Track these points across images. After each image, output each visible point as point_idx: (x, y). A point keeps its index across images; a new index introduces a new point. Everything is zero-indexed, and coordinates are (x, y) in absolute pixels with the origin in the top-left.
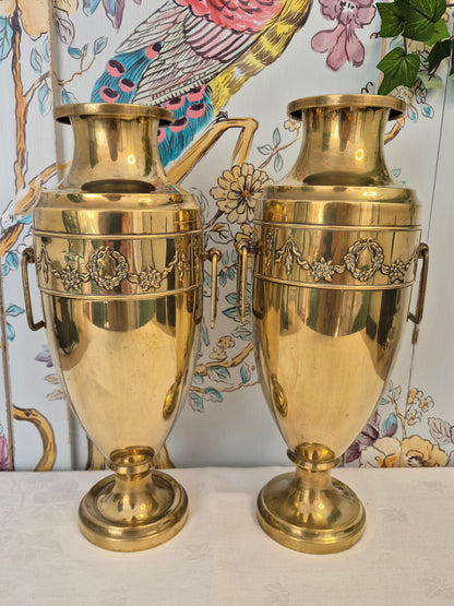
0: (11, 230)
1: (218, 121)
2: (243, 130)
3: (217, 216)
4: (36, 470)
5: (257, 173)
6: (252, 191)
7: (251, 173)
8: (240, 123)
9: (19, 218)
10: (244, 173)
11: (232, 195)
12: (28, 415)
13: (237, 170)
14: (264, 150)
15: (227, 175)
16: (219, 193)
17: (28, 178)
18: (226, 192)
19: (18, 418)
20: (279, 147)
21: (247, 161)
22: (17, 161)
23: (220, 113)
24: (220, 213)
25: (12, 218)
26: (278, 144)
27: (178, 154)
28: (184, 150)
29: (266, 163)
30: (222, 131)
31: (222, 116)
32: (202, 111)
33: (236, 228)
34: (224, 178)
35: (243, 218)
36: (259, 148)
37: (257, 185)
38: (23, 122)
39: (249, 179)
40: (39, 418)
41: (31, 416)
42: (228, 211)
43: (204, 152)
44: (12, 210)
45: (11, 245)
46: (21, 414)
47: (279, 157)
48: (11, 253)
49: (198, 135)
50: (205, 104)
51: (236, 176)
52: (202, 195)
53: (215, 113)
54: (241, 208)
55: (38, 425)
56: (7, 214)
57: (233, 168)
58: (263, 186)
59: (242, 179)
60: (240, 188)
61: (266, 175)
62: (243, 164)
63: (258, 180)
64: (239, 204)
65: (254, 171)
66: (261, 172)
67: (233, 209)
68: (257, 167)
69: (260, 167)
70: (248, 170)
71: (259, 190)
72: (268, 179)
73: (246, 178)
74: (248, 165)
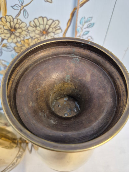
3: (2, 41)
6: (15, 29)
7: (12, 20)
10: (8, 20)
11: (6, 31)
13: (4, 19)
20: (24, 5)
21: (8, 14)
24: (3, 39)
26: (22, 3)
29: (19, 14)
33: (13, 45)
35: (15, 40)
36: (12, 7)
37: (17, 26)
42: (6, 38)
47: (25, 11)
51: (5, 22)
54: (13, 36)
57: (1, 18)
58: (21, 26)
60: (8, 28)
61: (21, 20)
62: (6, 16)
63: (17, 23)
64: (11, 35)
65: (13, 19)
66: (17, 19)
67: (9, 37)
68: (14, 17)
69: (16, 17)
70: (10, 19)
71: (19, 28)
72: (22, 22)
73: (10, 23)
74: (9, 16)
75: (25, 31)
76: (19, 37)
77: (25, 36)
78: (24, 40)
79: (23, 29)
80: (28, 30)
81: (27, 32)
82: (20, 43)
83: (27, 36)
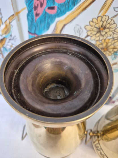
3: (86, 37)
5: (110, 20)
6: (105, 28)
7: (106, 20)
9: (4, 36)
10: (103, 20)
11: (95, 29)
13: (100, 18)
14: (116, 9)
15: (95, 20)
16: (89, 28)
17: (3, 20)
18: (92, 28)
21: (106, 14)
24: (88, 36)
25: (1, 36)
27: (72, 9)
29: (116, 16)
34: (92, 21)
35: (97, 39)
36: (114, 8)
37: (108, 26)
39: (105, 23)
42: (91, 35)
48: (4, 48)
52: (81, 28)
54: (98, 35)
57: (98, 17)
58: (111, 26)
60: (99, 27)
61: (114, 22)
62: (103, 16)
63: (109, 24)
64: (97, 33)
65: (108, 19)
66: (112, 20)
67: (94, 35)
68: (110, 17)
69: (112, 18)
70: (106, 18)
71: (108, 28)
72: (114, 24)
73: (103, 22)
74: (106, 16)
75: (111, 31)
76: (103, 36)
77: (109, 36)
78: (105, 39)
79: (111, 30)
80: (115, 31)
81: (113, 33)
82: (101, 41)
83: (110, 37)
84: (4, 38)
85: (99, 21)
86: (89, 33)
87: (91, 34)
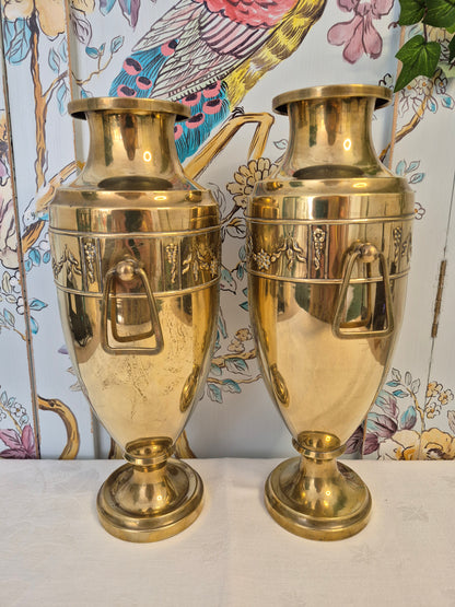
0: (33, 227)
1: (234, 116)
2: (259, 125)
3: (234, 211)
4: (61, 458)
5: (273, 168)
7: (267, 167)
8: (256, 118)
9: (41, 215)
10: (261, 168)
11: (249, 190)
12: (52, 405)
13: (253, 165)
14: (281, 145)
15: (244, 171)
16: (235, 188)
17: (48, 176)
18: (243, 187)
19: (43, 408)
22: (37, 160)
23: (236, 109)
24: (237, 208)
25: (33, 215)
27: (195, 150)
28: (201, 146)
30: (239, 127)
31: (238, 112)
32: (218, 107)
34: (240, 173)
36: (275, 143)
38: (42, 122)
39: (266, 173)
40: (63, 408)
41: (55, 406)
42: (244, 205)
43: (220, 148)
44: (33, 208)
45: (34, 241)
46: (46, 404)
48: (33, 249)
49: (214, 131)
50: (221, 100)
52: (219, 190)
53: (231, 108)
55: (62, 414)
56: (29, 211)
57: (249, 163)
59: (258, 174)
62: (259, 159)
65: (271, 166)
68: (272, 162)
69: (276, 162)
70: (265, 165)
73: (262, 173)
74: (264, 159)
84: (40, 221)
85: (252, 170)
86: (239, 200)
87: (243, 201)
